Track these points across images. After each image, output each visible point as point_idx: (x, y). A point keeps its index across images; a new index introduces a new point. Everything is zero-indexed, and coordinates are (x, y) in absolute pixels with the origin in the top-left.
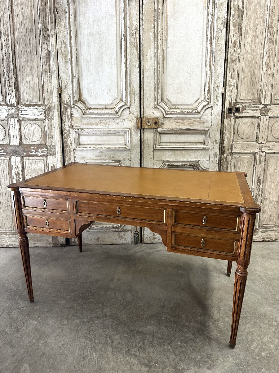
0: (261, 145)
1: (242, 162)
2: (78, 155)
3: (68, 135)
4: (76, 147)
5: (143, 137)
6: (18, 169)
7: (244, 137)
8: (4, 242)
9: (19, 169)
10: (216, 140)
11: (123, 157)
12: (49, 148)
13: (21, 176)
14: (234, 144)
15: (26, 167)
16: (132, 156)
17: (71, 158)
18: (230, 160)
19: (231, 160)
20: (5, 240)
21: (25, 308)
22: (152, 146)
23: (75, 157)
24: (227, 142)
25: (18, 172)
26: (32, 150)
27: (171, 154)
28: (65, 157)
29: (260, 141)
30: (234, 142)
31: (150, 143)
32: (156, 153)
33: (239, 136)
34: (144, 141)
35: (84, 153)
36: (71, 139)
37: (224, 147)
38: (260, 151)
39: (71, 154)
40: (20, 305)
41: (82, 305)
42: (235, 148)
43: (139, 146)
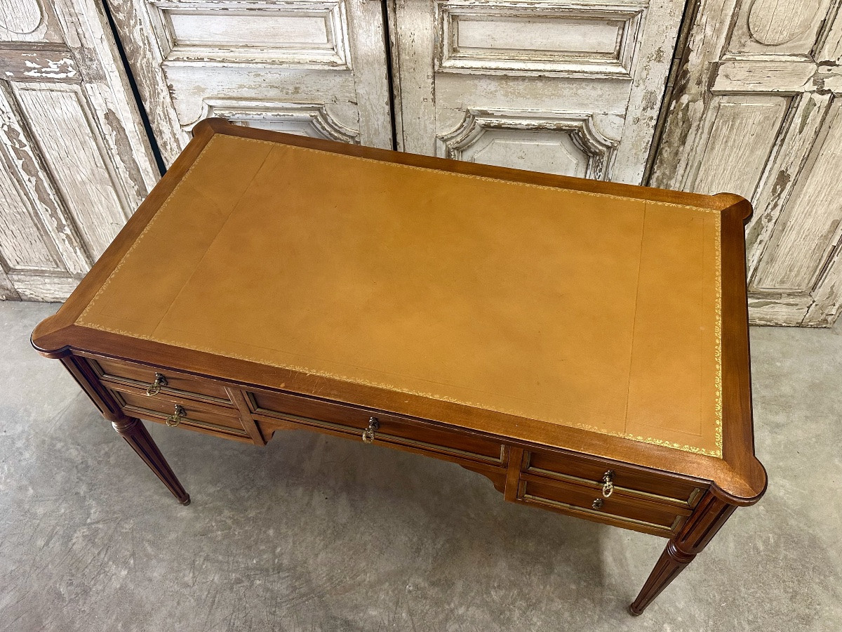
0: (823, 70)
1: (741, 123)
2: (178, 81)
3: (130, 15)
4: (165, 59)
5: (395, 25)
6: (7, 120)
7: (768, 37)
8: (45, 291)
9: (9, 118)
10: (659, 51)
11: (331, 92)
12: (78, 56)
13: (22, 137)
14: (723, 64)
15: (28, 112)
16: (361, 91)
17: (160, 91)
18: (699, 115)
19: (703, 114)
20: (46, 288)
21: (100, 526)
22: (429, 60)
23: (170, 88)
24: (701, 57)
25: (9, 127)
26: (29, 64)
27: (493, 89)
28: (138, 87)
29: (825, 55)
30: (728, 56)
31: (420, 49)
32: (443, 85)
33: (751, 36)
34: (397, 39)
35: (199, 77)
36: (141, 29)
37: (686, 72)
38: (815, 88)
39: (154, 78)
40: (89, 515)
41: (230, 528)
42: (727, 76)
43: (383, 56)
